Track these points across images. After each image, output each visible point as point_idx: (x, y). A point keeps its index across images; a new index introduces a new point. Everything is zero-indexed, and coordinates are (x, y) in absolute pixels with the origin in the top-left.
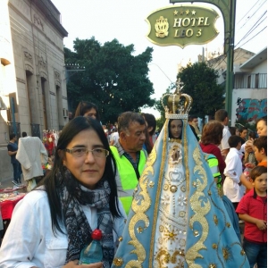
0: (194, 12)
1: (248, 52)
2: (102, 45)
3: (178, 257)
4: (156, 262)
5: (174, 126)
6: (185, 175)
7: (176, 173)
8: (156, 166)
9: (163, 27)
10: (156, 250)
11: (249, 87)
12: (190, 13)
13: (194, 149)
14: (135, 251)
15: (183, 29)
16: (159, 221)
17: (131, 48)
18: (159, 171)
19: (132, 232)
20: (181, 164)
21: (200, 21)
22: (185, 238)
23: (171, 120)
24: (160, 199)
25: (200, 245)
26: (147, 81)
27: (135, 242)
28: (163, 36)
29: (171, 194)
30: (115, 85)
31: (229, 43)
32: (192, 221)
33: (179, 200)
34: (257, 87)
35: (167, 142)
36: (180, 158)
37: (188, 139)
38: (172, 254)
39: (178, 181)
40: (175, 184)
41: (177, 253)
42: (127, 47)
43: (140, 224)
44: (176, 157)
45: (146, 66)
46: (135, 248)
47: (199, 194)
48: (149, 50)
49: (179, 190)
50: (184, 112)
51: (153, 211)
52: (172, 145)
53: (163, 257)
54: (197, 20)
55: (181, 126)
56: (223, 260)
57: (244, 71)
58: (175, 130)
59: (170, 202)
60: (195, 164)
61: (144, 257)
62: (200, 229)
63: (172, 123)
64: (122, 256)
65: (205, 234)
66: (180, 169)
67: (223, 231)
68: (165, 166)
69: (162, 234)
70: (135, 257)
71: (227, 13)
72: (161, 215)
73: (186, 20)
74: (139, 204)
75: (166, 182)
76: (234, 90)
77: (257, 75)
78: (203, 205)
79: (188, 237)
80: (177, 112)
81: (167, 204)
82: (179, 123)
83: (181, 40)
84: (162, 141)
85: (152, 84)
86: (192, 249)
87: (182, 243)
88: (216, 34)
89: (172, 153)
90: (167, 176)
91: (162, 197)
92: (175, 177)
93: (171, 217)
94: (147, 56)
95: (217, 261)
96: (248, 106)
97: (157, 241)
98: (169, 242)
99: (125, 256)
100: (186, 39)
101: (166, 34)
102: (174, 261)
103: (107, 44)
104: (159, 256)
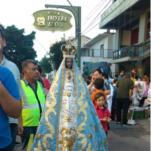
0: (59, 14)
1: (87, 38)
2: (5, 28)
3: (72, 131)
4: (60, 135)
5: (68, 62)
6: (75, 88)
7: (70, 86)
8: (59, 83)
9: (42, 20)
10: (60, 128)
11: (89, 56)
12: (57, 14)
13: (78, 74)
14: (49, 129)
15: (53, 22)
16: (61, 112)
17: (23, 31)
18: (61, 85)
19: (47, 119)
20: (72, 82)
21: (62, 19)
22: (76, 121)
23: (66, 58)
24: (62, 100)
25: (83, 124)
26: (33, 50)
27: (49, 124)
28: (42, 25)
29: (67, 98)
30: (14, 51)
31: (78, 32)
32: (79, 111)
33: (72, 101)
34: (93, 56)
35: (64, 70)
36: (72, 78)
37: (75, 69)
38: (69, 129)
39: (71, 90)
40: (70, 92)
41: (71, 129)
42: (21, 30)
43: (51, 114)
44: (69, 78)
45: (32, 41)
46: (49, 127)
47: (82, 97)
48: (34, 33)
49: (72, 96)
50: (73, 54)
51: (58, 107)
52: (67, 72)
53: (64, 131)
54: (60, 18)
55: (72, 62)
56: (94, 132)
57: (86, 47)
58: (69, 64)
59: (67, 102)
60: (80, 82)
61: (54, 132)
62: (83, 116)
63: (67, 60)
64: (41, 132)
65: (86, 118)
66: (72, 84)
67: (94, 118)
68: (64, 83)
69: (63, 119)
70: (49, 132)
71: (77, 15)
72: (62, 109)
73: (55, 18)
74: (50, 103)
75: (64, 91)
76: (82, 57)
77: (93, 50)
78: (84, 104)
79: (77, 120)
80: (70, 54)
81: (66, 103)
82: (71, 60)
83: (52, 28)
84: (62, 70)
85: (36, 52)
86: (80, 126)
87: (74, 123)
88: (71, 26)
89: (67, 76)
90: (65, 88)
91: (63, 99)
92: (70, 88)
93: (68, 110)
94: (32, 36)
95: (92, 132)
96: (89, 66)
97: (60, 123)
98: (67, 123)
99: (43, 133)
100: (55, 28)
101: (44, 24)
102: (70, 133)
103: (9, 28)
104: (62, 131)
